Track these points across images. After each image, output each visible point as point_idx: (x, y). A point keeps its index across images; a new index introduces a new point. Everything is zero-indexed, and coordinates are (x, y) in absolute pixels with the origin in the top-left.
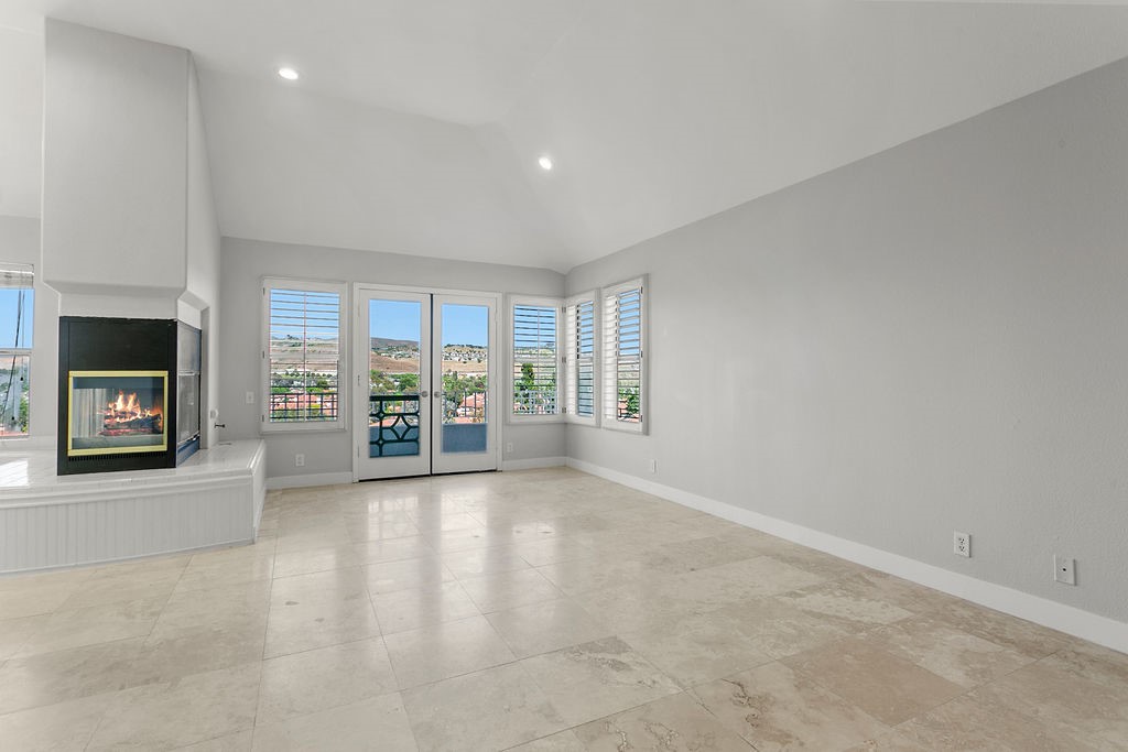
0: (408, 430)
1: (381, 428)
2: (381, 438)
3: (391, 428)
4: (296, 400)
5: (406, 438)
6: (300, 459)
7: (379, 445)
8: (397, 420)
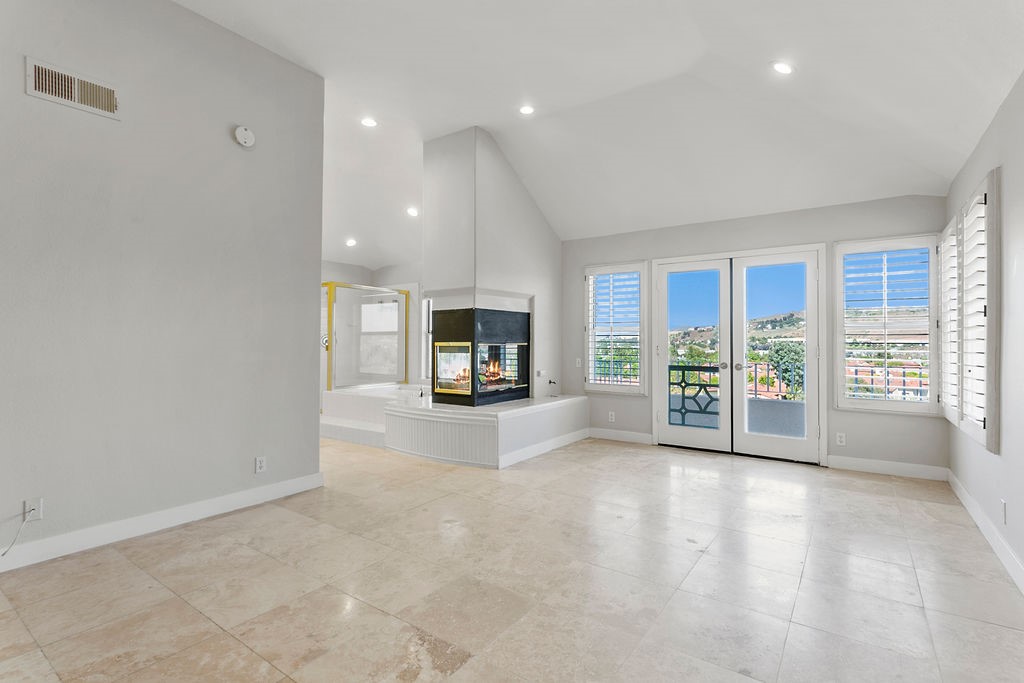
0: (710, 402)
1: (684, 397)
2: (683, 407)
3: (694, 398)
4: (628, 366)
5: (708, 410)
6: (612, 416)
7: (681, 412)
8: (700, 391)
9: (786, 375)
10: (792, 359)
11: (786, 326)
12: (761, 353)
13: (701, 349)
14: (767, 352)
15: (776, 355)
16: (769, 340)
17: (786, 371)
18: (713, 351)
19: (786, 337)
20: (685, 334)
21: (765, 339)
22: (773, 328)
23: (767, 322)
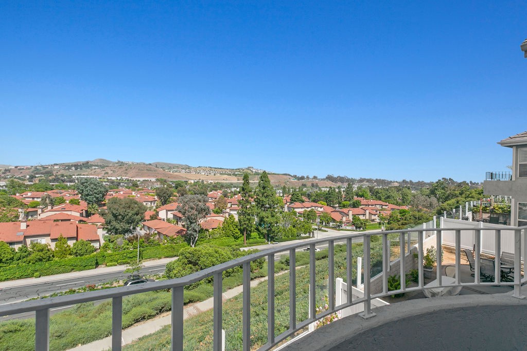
9: (88, 198)
10: (92, 188)
11: (84, 169)
12: (68, 184)
13: (21, 182)
14: (73, 184)
15: (81, 186)
16: (74, 177)
17: (88, 195)
18: (32, 183)
19: (84, 175)
20: (6, 170)
21: (70, 176)
22: (76, 169)
23: (72, 166)
